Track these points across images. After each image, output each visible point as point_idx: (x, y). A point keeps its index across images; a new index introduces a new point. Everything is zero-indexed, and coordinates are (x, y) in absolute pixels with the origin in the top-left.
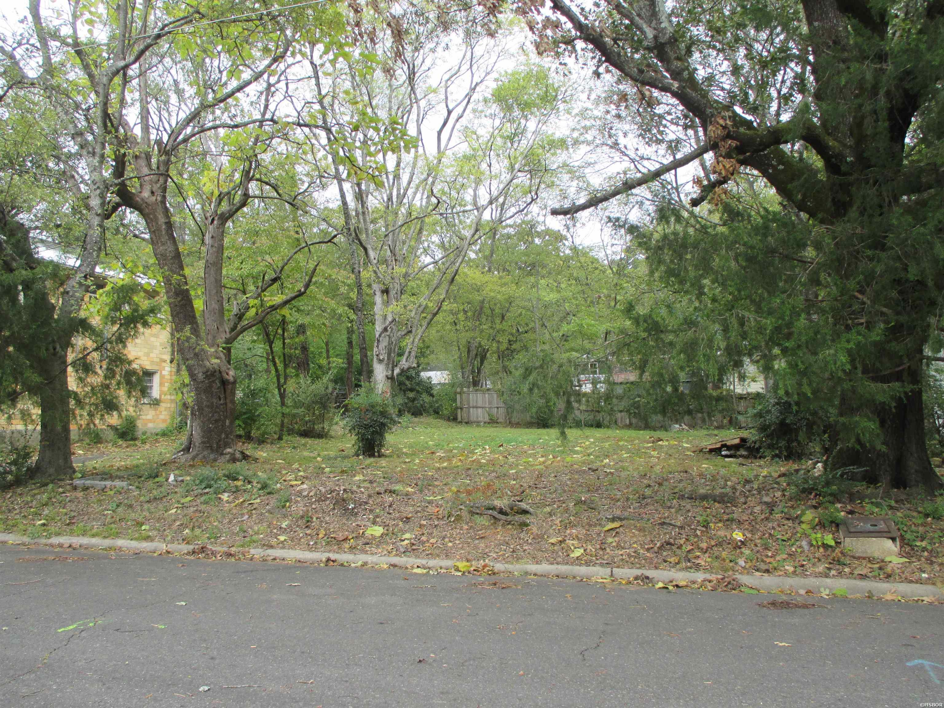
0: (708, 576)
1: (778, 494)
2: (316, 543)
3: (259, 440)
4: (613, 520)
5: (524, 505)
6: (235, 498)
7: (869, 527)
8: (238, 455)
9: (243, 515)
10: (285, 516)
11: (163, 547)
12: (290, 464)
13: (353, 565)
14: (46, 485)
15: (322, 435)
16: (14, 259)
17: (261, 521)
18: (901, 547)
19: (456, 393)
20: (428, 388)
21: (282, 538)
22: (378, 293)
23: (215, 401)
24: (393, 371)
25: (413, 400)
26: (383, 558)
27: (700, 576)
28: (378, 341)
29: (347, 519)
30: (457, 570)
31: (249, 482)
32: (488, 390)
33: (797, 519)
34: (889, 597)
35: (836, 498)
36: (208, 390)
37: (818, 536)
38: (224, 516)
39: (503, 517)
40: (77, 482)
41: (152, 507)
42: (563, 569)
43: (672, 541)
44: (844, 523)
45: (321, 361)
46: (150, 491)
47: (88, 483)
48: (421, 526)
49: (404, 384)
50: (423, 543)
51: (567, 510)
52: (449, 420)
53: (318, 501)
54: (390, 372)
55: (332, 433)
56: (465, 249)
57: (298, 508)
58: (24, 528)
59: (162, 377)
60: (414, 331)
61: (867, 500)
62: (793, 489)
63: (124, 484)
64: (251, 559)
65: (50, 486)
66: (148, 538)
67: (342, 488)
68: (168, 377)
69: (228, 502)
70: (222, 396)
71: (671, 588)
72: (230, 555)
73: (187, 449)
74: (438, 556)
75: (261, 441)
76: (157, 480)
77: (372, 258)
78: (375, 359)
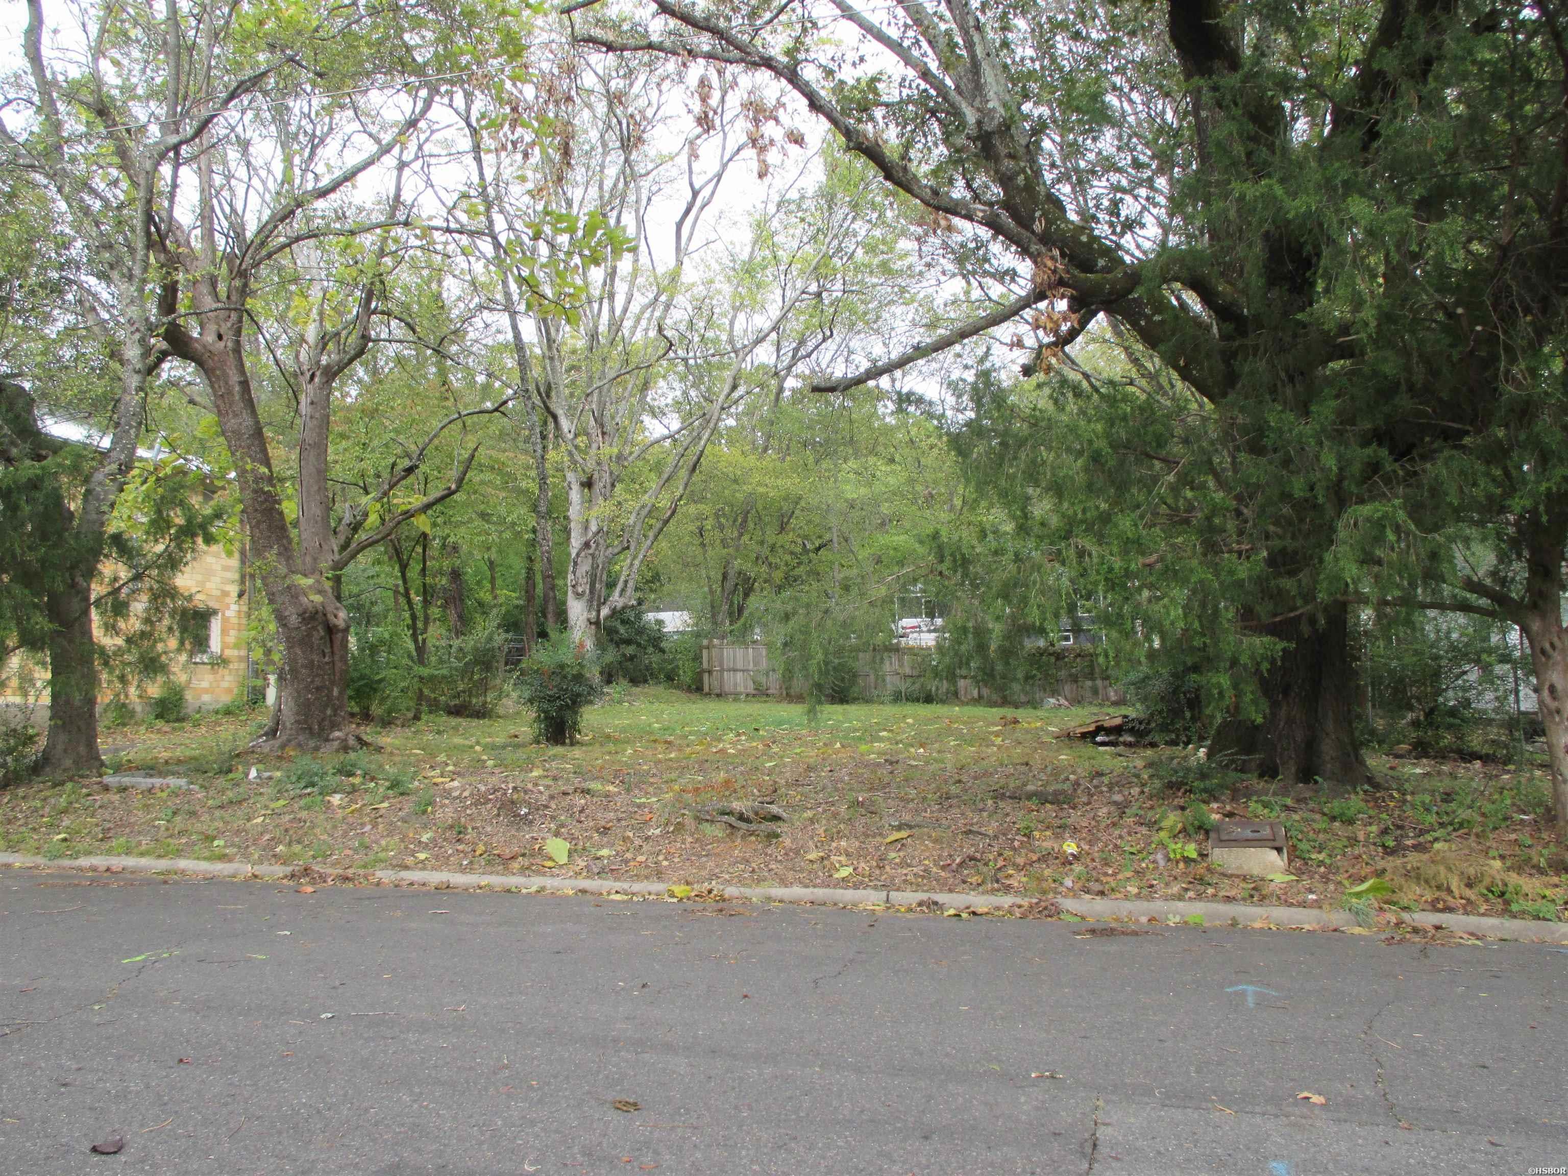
0: (1019, 901)
1: (1135, 791)
2: (471, 863)
3: (382, 720)
4: (899, 828)
5: (774, 809)
6: (351, 801)
7: (1248, 834)
8: (352, 741)
9: (363, 825)
10: (425, 827)
11: (248, 869)
12: (433, 756)
13: (524, 891)
14: (62, 783)
15: (482, 713)
16: (13, 443)
17: (390, 834)
18: (1290, 861)
19: (701, 648)
20: (656, 639)
21: (422, 856)
22: (575, 487)
23: (316, 658)
24: (599, 612)
25: (632, 658)
26: (567, 882)
27: (1007, 901)
28: (576, 563)
29: (518, 830)
30: (672, 895)
31: (373, 779)
32: (755, 642)
33: (1154, 825)
34: (1257, 925)
35: (1211, 795)
36: (305, 642)
37: (1177, 848)
38: (335, 827)
39: (744, 825)
40: (107, 779)
41: (226, 814)
42: (820, 893)
43: (978, 855)
44: (1217, 828)
45: (482, 594)
46: (223, 791)
47: (126, 780)
48: (625, 839)
49: (617, 632)
50: (626, 862)
51: (835, 815)
52: (689, 690)
53: (475, 804)
54: (594, 614)
55: (501, 711)
56: (715, 417)
57: (446, 813)
58: (36, 844)
59: (225, 620)
60: (632, 548)
61: (1255, 798)
62: (1157, 783)
63: (183, 782)
64: (378, 884)
65: (69, 785)
66: (223, 858)
67: (511, 785)
68: (235, 621)
69: (340, 807)
70: (327, 651)
71: (964, 915)
72: (347, 879)
73: (272, 733)
74: (647, 878)
75: (386, 723)
76: (231, 776)
77: (566, 430)
78: (570, 593)
